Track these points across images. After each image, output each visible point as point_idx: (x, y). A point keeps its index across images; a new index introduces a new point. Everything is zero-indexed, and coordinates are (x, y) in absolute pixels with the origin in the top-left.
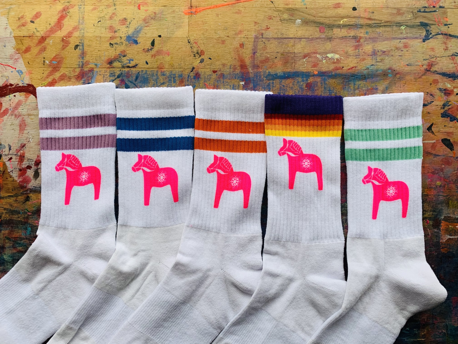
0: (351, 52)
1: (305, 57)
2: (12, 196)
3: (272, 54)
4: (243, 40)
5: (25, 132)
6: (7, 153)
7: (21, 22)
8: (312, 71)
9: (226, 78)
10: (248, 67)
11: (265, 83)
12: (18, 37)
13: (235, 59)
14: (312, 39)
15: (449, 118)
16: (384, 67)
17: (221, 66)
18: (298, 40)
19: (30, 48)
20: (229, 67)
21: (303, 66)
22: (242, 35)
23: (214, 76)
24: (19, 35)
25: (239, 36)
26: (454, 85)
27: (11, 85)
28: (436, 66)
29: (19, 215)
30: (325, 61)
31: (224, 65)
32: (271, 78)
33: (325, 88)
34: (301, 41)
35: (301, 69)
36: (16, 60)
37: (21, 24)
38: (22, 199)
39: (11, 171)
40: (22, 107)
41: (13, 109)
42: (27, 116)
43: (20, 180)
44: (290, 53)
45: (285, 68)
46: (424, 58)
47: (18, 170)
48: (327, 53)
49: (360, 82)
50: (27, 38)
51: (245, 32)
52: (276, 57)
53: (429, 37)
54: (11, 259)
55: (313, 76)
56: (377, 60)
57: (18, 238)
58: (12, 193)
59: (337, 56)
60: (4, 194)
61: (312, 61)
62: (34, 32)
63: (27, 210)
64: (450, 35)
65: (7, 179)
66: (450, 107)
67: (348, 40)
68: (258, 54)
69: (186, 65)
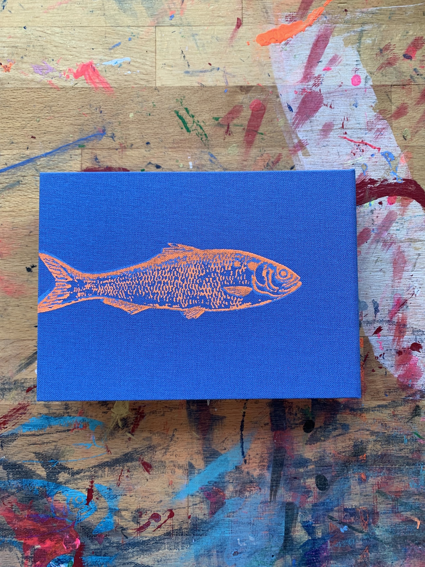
2: (385, 406)
5: (406, 274)
6: (370, 318)
7: (386, 57)
12: (382, 88)
19: (406, 108)
24: (383, 83)
27: (373, 181)
29: (403, 445)
36: (380, 131)
37: (386, 62)
38: (406, 411)
39: (381, 355)
40: (396, 225)
41: (378, 229)
42: (408, 243)
43: (400, 372)
47: (393, 352)
50: (399, 90)
54: (390, 536)
57: (402, 492)
58: (384, 400)
60: (369, 402)
62: (411, 77)
63: (417, 434)
65: (373, 371)
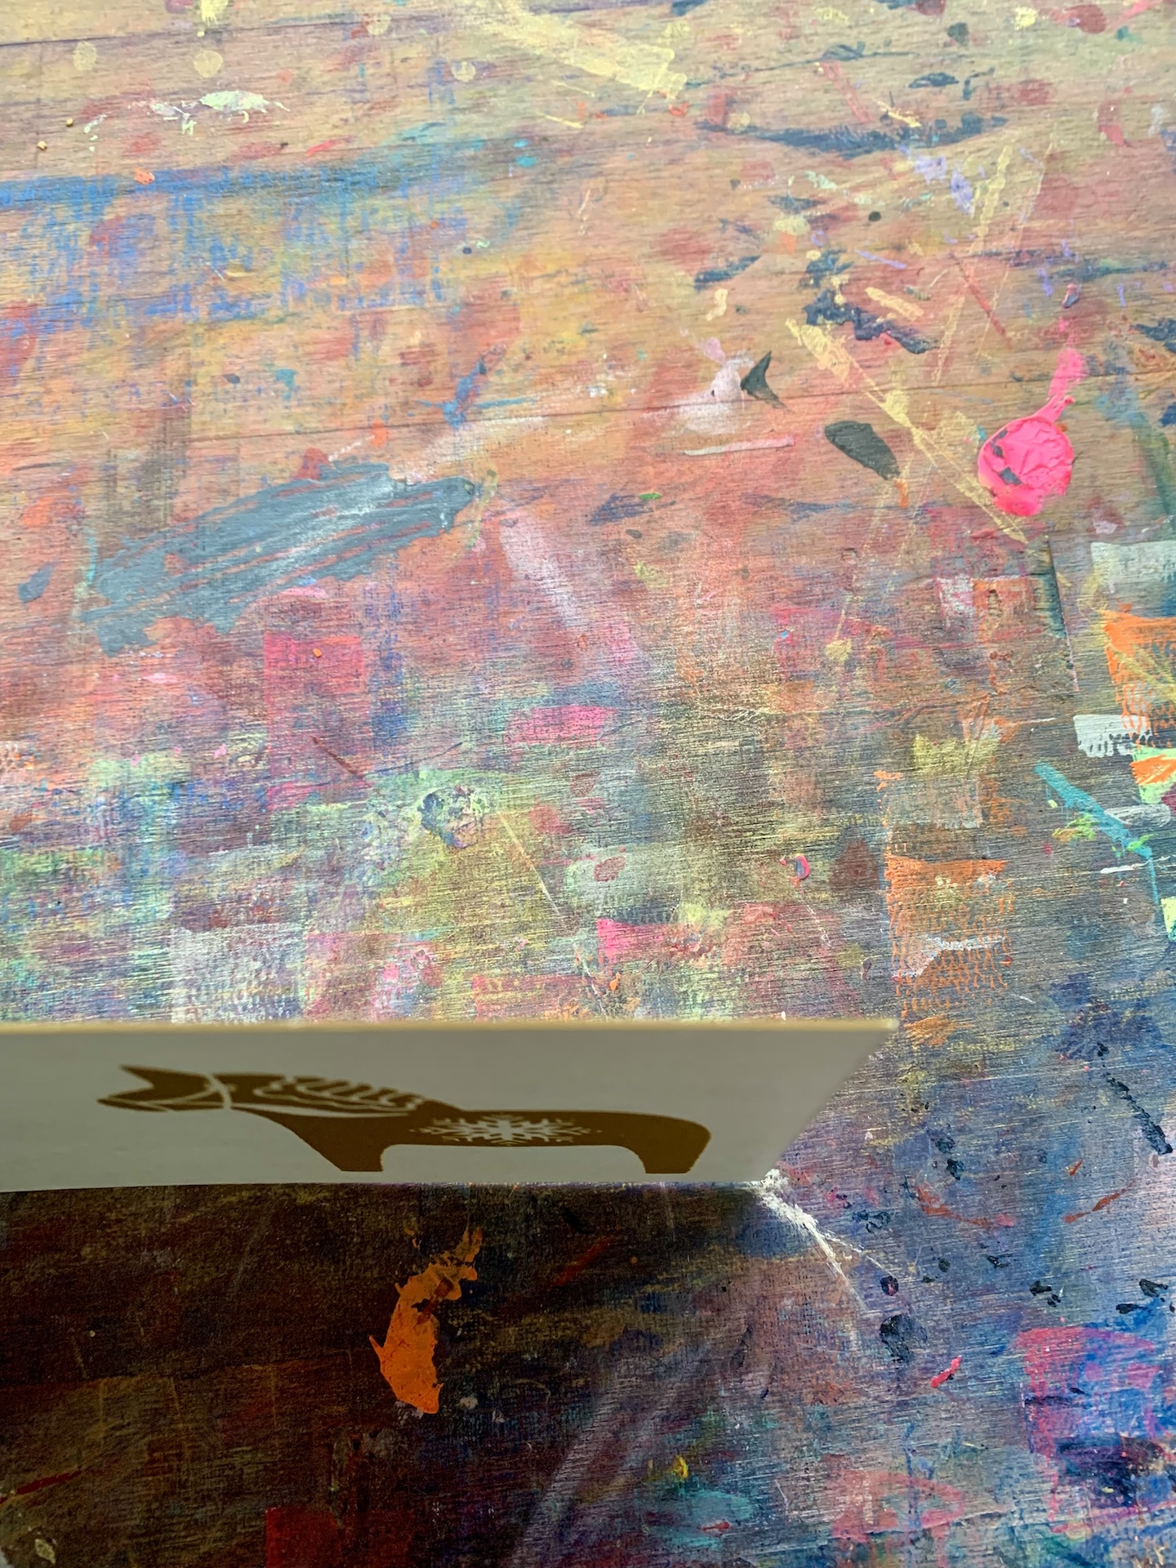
0: (326, 78)
1: (88, 114)
8: (126, 173)
14: (128, 41)
15: (849, 325)
16: (491, 129)
18: (59, 49)
21: (81, 155)
26: (852, 178)
28: (749, 108)
30: (192, 123)
33: (190, 238)
34: (71, 51)
35: (68, 165)
44: (17, 104)
48: (200, 94)
49: (375, 201)
55: (132, 192)
56: (452, 101)
59: (254, 101)
61: (124, 130)
66: (847, 275)
67: (305, 30)
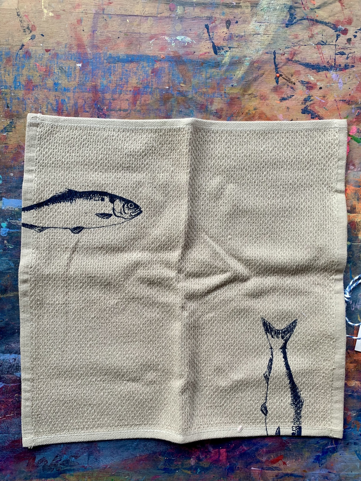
0: (204, 35)
1: (151, 38)
3: (114, 33)
4: (81, 15)
8: (159, 56)
9: (61, 59)
10: (86, 47)
11: (106, 66)
13: (71, 37)
14: (161, 18)
15: (310, 114)
16: (240, 54)
17: (55, 45)
18: (145, 18)
20: (64, 46)
21: (149, 49)
22: (80, 10)
23: (47, 55)
25: (77, 10)
26: (318, 78)
28: (299, 56)
30: (174, 44)
31: (58, 43)
32: (111, 60)
33: (173, 75)
34: (147, 19)
35: (147, 52)
44: (135, 33)
45: (129, 50)
46: (285, 46)
48: (176, 36)
49: (213, 70)
51: (83, 6)
52: (119, 38)
53: (293, 22)
55: (161, 61)
56: (233, 45)
59: (188, 39)
61: (159, 44)
64: (317, 21)
66: (312, 102)
67: (201, 20)
68: (98, 33)
69: (14, 42)
